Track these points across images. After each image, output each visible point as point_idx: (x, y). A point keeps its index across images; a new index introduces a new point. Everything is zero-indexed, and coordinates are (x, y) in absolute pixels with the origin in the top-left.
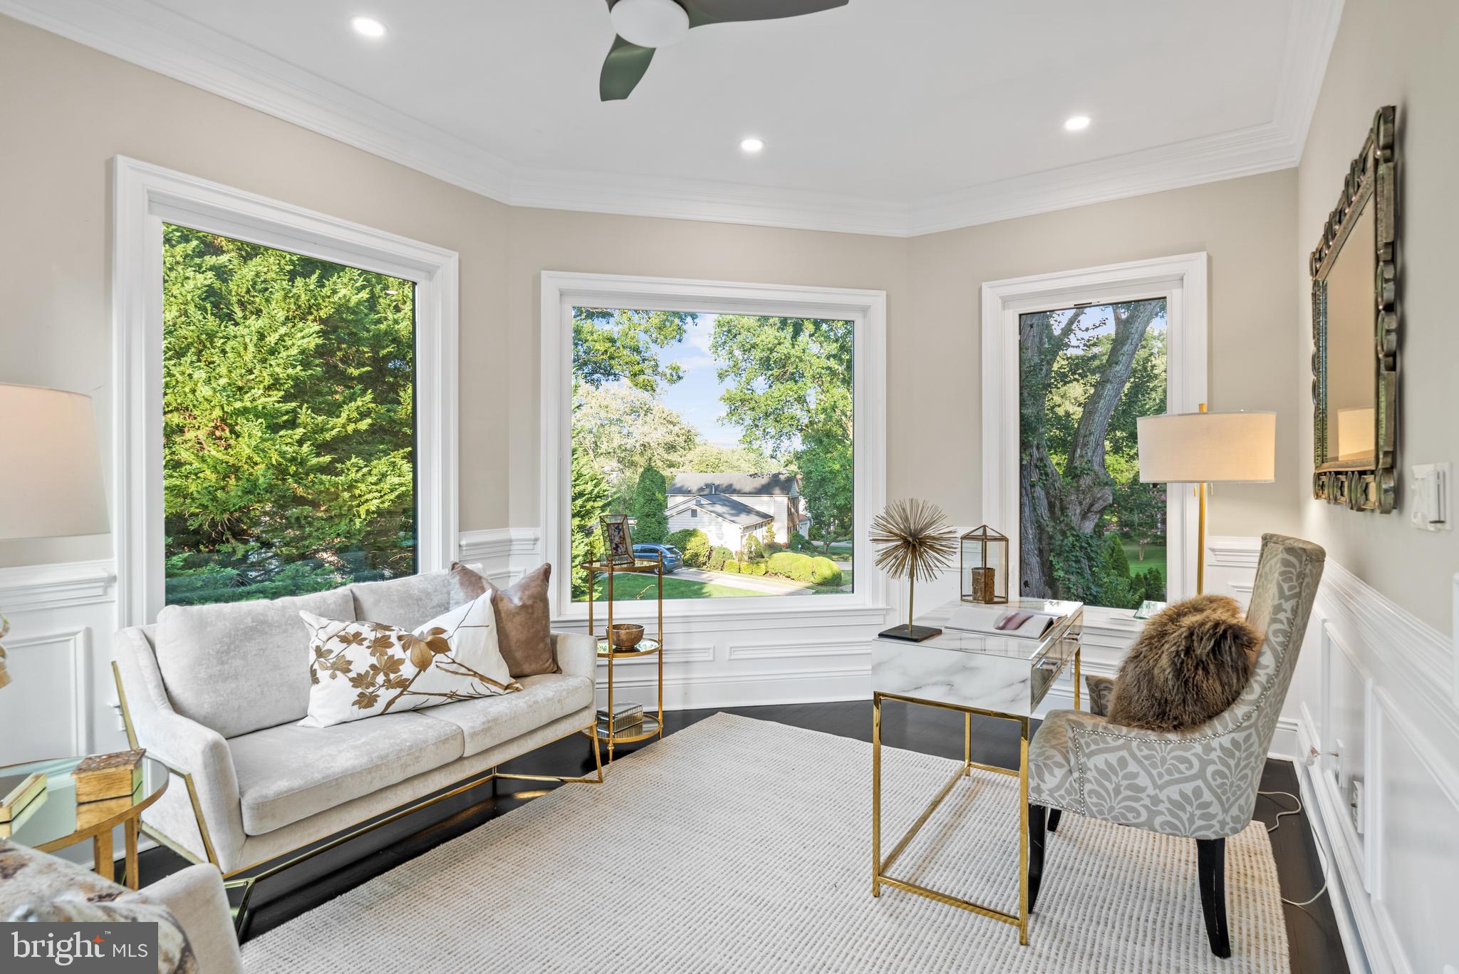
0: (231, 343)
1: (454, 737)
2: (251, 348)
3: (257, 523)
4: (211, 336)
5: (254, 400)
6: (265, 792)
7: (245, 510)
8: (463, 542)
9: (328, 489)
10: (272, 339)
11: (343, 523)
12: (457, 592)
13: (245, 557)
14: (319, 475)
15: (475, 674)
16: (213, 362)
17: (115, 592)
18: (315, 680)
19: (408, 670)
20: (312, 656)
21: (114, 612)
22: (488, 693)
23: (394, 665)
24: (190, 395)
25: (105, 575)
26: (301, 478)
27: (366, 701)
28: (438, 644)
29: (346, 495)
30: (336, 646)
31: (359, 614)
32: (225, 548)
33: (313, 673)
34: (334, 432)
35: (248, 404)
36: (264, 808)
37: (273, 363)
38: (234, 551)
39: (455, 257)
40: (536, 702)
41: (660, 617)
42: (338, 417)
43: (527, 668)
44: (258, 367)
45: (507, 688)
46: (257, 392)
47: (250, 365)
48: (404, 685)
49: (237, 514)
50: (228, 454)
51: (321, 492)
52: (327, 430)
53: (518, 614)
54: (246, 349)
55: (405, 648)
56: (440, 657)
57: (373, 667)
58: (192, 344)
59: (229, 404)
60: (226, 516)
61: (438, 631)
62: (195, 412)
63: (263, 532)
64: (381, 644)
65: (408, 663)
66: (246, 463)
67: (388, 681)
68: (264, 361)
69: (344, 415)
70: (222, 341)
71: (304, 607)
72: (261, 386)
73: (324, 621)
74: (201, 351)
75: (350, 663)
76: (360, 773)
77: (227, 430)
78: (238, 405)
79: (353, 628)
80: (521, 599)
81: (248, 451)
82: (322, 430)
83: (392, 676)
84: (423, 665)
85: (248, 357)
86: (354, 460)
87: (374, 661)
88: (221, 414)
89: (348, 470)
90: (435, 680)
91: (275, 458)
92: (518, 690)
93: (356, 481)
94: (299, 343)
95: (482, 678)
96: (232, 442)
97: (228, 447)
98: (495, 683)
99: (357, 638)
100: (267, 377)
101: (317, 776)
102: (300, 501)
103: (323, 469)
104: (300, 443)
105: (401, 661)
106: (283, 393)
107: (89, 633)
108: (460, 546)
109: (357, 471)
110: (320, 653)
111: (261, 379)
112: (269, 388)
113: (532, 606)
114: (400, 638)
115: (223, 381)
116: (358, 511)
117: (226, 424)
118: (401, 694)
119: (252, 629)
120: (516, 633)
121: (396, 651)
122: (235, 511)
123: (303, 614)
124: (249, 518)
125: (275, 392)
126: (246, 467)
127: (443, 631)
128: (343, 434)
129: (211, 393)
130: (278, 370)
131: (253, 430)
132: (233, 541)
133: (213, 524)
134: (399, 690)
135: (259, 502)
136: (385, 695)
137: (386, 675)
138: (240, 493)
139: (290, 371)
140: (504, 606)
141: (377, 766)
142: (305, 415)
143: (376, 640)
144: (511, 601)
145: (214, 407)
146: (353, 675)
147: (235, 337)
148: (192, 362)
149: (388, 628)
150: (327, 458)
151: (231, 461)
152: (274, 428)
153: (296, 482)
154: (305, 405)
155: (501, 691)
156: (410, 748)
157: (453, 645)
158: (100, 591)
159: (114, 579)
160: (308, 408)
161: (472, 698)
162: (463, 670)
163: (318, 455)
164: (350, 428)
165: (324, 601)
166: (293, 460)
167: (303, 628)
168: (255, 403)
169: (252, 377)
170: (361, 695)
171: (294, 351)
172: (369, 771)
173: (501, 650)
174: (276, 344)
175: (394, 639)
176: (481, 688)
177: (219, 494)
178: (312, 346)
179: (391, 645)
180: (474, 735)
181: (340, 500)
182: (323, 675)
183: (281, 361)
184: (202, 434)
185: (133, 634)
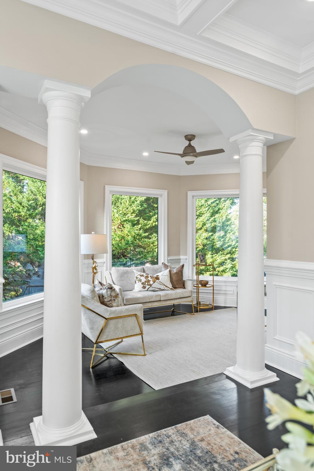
0: (123, 201)
1: (159, 296)
2: (128, 202)
3: (129, 253)
4: (118, 199)
5: (128, 217)
6: (127, 297)
7: (126, 249)
8: (168, 259)
9: (147, 243)
10: (133, 199)
11: (151, 254)
12: (163, 269)
13: (126, 263)
14: (145, 239)
15: (164, 285)
16: (118, 206)
17: (105, 265)
18: (136, 283)
19: (151, 282)
20: (135, 278)
21: (105, 268)
22: (167, 289)
23: (149, 281)
24: (113, 217)
25: (103, 261)
26: (140, 240)
27: (144, 287)
28: (157, 278)
29: (152, 245)
30: (139, 277)
31: (144, 272)
32: (121, 260)
33: (135, 281)
34: (149, 226)
35: (127, 219)
36: (127, 300)
37: (133, 206)
38: (123, 261)
39: (166, 191)
40: (177, 293)
41: (213, 281)
42: (151, 220)
43: (177, 286)
44: (129, 207)
45: (171, 289)
46: (129, 215)
47: (127, 207)
48: (151, 285)
49: (124, 250)
50: (122, 233)
51: (145, 244)
52: (147, 225)
53: (175, 274)
54: (126, 202)
55: (151, 278)
56: (157, 281)
57: (145, 281)
58: (113, 201)
59: (122, 219)
60: (121, 251)
61: (158, 276)
62: (114, 221)
63: (130, 256)
64: (147, 277)
65: (151, 281)
66: (126, 235)
67: (148, 284)
68: (131, 205)
69: (152, 220)
70: (121, 200)
71: (134, 269)
72: (130, 213)
73: (137, 272)
74: (115, 203)
75: (141, 280)
76: (142, 298)
77: (122, 226)
78: (124, 219)
79: (142, 274)
80: (176, 271)
81: (127, 232)
82: (146, 225)
83: (149, 283)
84: (154, 282)
85: (127, 204)
86: (154, 234)
87: (145, 280)
88: (120, 221)
89: (153, 237)
90: (156, 285)
91: (133, 234)
92: (173, 290)
93: (155, 241)
94: (140, 199)
95: (166, 286)
96: (123, 229)
97: (122, 231)
98: (169, 288)
99: (143, 276)
100: (132, 210)
101: (135, 297)
102: (140, 246)
103: (145, 237)
104: (140, 229)
105: (150, 281)
106: (136, 214)
107: (101, 271)
108: (168, 260)
109: (155, 238)
110: (137, 278)
111: (130, 211)
112: (132, 213)
113: (178, 273)
114: (150, 276)
115: (121, 212)
116: (155, 250)
117: (121, 224)
118: (150, 287)
119: (126, 272)
120: (174, 278)
121: (150, 279)
122: (124, 249)
123: (134, 270)
124: (127, 251)
125: (134, 214)
126: (126, 237)
127: (159, 276)
128: (152, 226)
129: (118, 216)
130: (134, 208)
131: (128, 226)
132: (123, 258)
133: (118, 253)
134: (150, 286)
135: (129, 247)
136: (147, 287)
137: (148, 283)
138: (125, 244)
139: (137, 208)
140: (172, 272)
141: (145, 298)
142: (141, 221)
143: (146, 276)
144: (174, 271)
145: (119, 220)
146: (142, 282)
147: (124, 199)
148: (114, 207)
149: (149, 274)
150: (147, 234)
151: (123, 235)
152: (134, 225)
153: (139, 241)
154: (142, 218)
155: (170, 290)
156: (150, 296)
157: (160, 279)
158: (103, 264)
159: (105, 262)
160: (142, 219)
161: (164, 290)
162: (162, 284)
163: (145, 233)
164: (154, 224)
165: (138, 268)
166: (138, 235)
167: (134, 273)
168: (129, 218)
169: (128, 210)
170: (143, 286)
171: (138, 202)
172: (143, 298)
173: (171, 281)
174: (134, 200)
175: (149, 276)
176: (166, 288)
177: (120, 244)
178: (143, 200)
179: (149, 277)
180: (163, 296)
181: (150, 247)
182: (137, 282)
183: (135, 205)
184: (116, 227)
185: (108, 272)
